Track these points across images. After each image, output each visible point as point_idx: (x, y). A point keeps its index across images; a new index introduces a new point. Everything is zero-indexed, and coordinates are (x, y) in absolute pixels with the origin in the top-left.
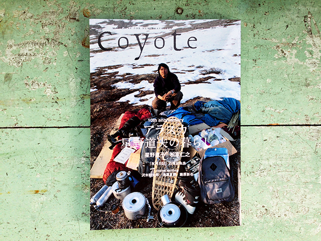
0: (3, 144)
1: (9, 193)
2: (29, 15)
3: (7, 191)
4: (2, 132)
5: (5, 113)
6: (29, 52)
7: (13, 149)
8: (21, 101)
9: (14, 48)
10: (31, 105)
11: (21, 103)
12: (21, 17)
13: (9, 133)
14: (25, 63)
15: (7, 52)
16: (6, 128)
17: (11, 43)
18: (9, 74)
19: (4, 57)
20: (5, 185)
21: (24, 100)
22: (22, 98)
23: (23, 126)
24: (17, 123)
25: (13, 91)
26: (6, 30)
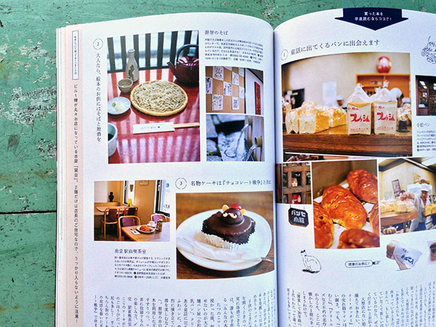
0: (6, 236)
1: (16, 307)
2: (43, 51)
3: (13, 305)
4: (6, 219)
5: (11, 192)
6: (43, 105)
7: (22, 244)
8: (33, 175)
9: (22, 99)
10: (47, 179)
11: (33, 177)
12: (32, 54)
13: (16, 221)
14: (38, 119)
15: (12, 104)
16: (12, 213)
17: (17, 92)
18: (14, 136)
19: (8, 112)
20: (10, 295)
21: (37, 173)
22: (35, 170)
23: (35, 209)
24: (28, 206)
25: (22, 160)
26: (10, 73)
